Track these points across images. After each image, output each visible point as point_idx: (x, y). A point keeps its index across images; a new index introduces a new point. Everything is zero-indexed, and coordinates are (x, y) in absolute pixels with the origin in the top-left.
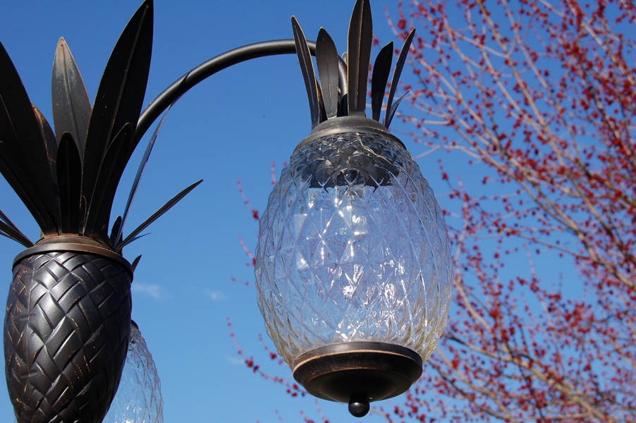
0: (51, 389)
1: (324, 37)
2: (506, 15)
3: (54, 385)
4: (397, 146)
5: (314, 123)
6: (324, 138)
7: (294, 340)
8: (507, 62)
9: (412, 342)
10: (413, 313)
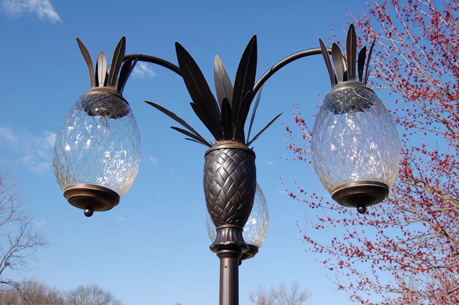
0: (226, 207)
1: (335, 47)
2: (402, 22)
3: (227, 205)
4: (371, 93)
5: (332, 85)
6: (339, 92)
7: (331, 182)
8: (403, 45)
9: (385, 180)
10: (384, 167)
